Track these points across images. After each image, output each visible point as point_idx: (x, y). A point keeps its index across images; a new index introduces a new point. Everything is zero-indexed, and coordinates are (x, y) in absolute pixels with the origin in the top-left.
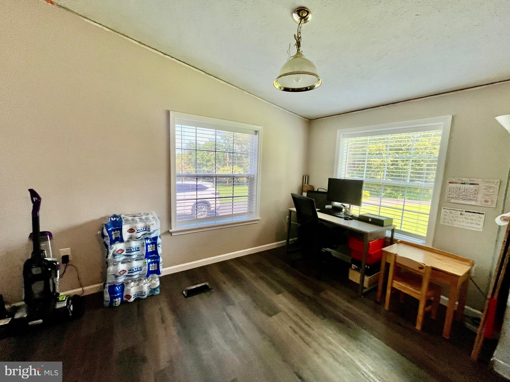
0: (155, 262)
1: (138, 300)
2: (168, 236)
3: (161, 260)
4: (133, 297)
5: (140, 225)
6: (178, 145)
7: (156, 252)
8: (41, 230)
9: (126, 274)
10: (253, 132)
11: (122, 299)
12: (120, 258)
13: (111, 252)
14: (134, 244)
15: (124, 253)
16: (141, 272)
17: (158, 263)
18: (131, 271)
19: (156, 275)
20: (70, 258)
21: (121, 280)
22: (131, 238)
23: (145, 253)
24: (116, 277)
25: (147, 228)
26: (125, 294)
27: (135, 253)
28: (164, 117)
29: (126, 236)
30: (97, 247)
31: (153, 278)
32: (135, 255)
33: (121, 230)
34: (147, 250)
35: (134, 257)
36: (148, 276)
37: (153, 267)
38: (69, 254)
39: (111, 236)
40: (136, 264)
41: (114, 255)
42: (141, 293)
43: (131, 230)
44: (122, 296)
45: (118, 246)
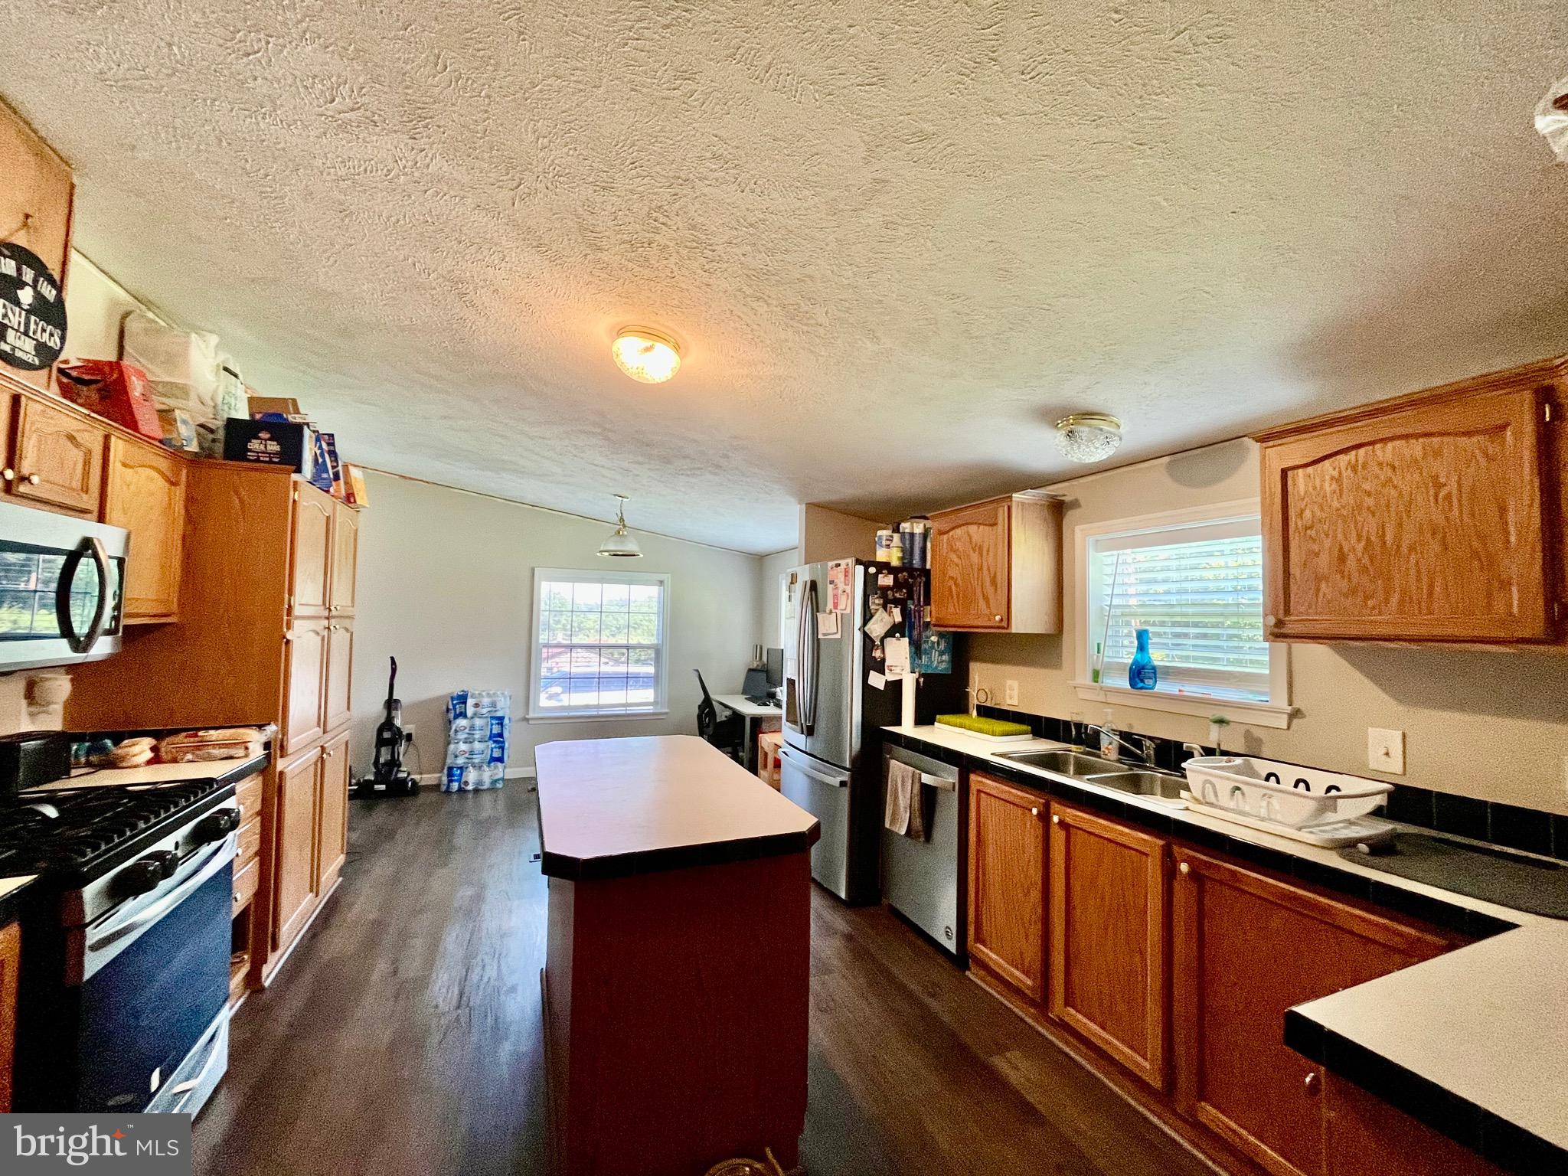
0: (499, 748)
1: (476, 791)
2: (525, 723)
3: (507, 745)
4: (471, 784)
5: (486, 701)
6: (543, 606)
7: (501, 735)
8: (394, 698)
9: (467, 755)
10: (659, 583)
11: (460, 785)
12: (462, 736)
13: (453, 728)
14: (478, 722)
15: (467, 731)
16: (483, 756)
17: (502, 748)
18: (472, 753)
19: (499, 764)
20: (414, 737)
21: (460, 761)
22: (475, 715)
23: (488, 734)
24: (456, 756)
25: (494, 705)
26: (463, 780)
27: (478, 732)
28: (528, 574)
29: (470, 711)
30: (438, 723)
31: (496, 768)
32: (477, 735)
33: (465, 703)
34: (491, 730)
35: (477, 736)
36: (489, 763)
37: (497, 754)
38: (413, 732)
39: (455, 709)
40: (478, 746)
41: (456, 731)
42: (480, 782)
43: (477, 705)
44: (459, 781)
45: (462, 722)
